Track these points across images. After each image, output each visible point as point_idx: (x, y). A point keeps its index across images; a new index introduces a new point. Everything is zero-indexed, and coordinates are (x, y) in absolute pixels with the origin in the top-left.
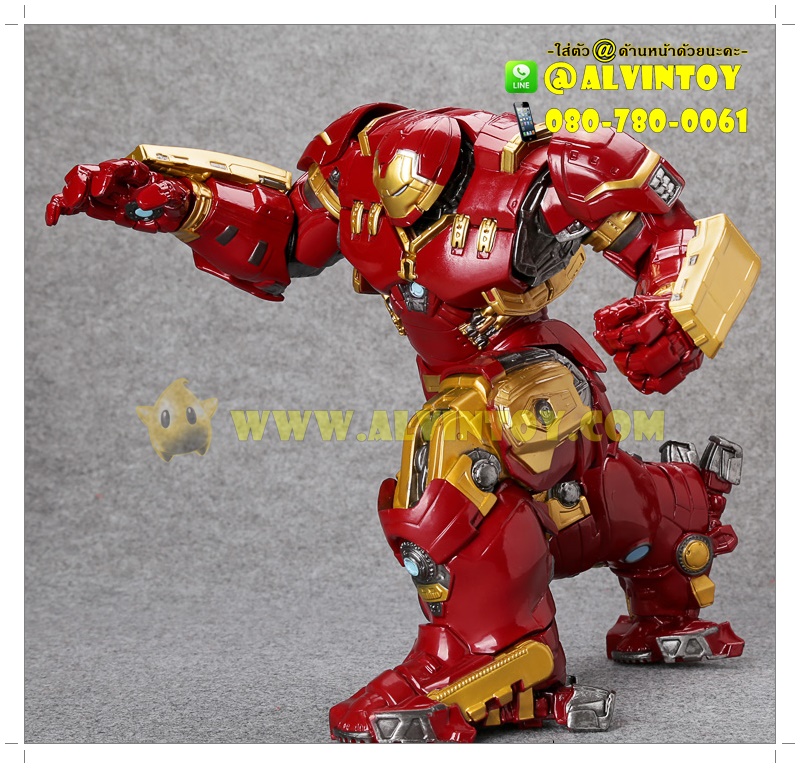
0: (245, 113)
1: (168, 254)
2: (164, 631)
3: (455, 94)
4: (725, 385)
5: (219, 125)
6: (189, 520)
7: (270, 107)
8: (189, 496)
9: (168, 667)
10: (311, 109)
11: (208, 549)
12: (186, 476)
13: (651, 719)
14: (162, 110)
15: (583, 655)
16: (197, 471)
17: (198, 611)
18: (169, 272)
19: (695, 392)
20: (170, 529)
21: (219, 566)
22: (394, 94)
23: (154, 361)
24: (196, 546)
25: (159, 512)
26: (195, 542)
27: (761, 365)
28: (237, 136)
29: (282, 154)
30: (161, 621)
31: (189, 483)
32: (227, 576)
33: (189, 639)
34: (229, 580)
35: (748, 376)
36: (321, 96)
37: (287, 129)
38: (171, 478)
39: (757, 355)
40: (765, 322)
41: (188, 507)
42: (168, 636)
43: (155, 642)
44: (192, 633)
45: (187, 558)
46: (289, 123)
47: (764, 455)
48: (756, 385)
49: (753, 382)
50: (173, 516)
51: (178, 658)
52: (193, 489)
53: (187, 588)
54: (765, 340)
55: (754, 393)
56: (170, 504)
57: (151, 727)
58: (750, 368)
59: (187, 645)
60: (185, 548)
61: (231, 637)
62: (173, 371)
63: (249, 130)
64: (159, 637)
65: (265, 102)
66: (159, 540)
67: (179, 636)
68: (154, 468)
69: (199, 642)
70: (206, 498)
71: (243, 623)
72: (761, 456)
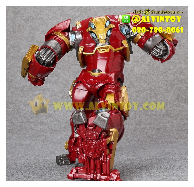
0: (38, 15)
1: (18, 53)
2: (19, 153)
3: (94, 9)
4: (167, 85)
5: (31, 18)
6: (25, 124)
7: (45, 13)
8: (25, 117)
9: (20, 163)
10: (56, 13)
11: (31, 131)
12: (24, 112)
13: (149, 174)
14: (16, 14)
15: (131, 158)
16: (27, 110)
17: (28, 148)
18: (19, 58)
19: (159, 87)
20: (20, 126)
21: (33, 136)
22: (78, 9)
23: (15, 81)
24: (27, 131)
25: (17, 121)
26: (27, 129)
27: (177, 79)
28: (36, 21)
29: (48, 25)
30: (18, 151)
31: (25, 114)
32: (36, 138)
33: (26, 155)
34: (36, 140)
35: (173, 83)
36: (58, 10)
37: (49, 19)
38: (20, 113)
39: (176, 77)
40: (178, 68)
41: (25, 120)
42: (20, 155)
43: (17, 156)
44: (26, 154)
45: (25, 134)
46: (50, 17)
47: (178, 104)
48: (176, 85)
49: (175, 84)
50: (21, 123)
51: (23, 161)
52: (26, 115)
53: (25, 142)
54: (178, 73)
55: (175, 87)
56: (20, 119)
57: (16, 179)
58: (174, 81)
59: (25, 157)
60: (24, 131)
61: (37, 155)
62: (20, 84)
63: (39, 19)
64: (18, 155)
65: (44, 12)
66: (17, 129)
67: (23, 155)
68: (16, 110)
69: (28, 156)
70: (30, 118)
71: (40, 151)
72: (177, 104)
